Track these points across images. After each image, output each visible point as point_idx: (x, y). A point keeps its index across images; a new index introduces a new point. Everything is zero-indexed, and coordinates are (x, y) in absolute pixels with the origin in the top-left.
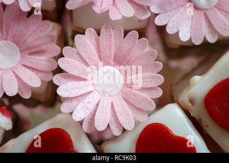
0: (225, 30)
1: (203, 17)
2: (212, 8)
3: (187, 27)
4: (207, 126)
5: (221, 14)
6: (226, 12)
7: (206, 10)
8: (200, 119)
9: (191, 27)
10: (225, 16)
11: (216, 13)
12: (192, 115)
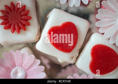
0: (31, 58)
1: (29, 70)
2: (23, 68)
3: (38, 76)
4: (80, 46)
5: (24, 63)
6: (22, 61)
7: (25, 70)
8: (78, 50)
9: (37, 74)
10: (24, 60)
11: (25, 65)
12: (78, 55)
